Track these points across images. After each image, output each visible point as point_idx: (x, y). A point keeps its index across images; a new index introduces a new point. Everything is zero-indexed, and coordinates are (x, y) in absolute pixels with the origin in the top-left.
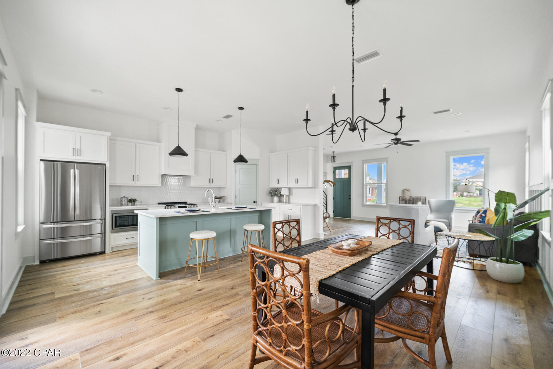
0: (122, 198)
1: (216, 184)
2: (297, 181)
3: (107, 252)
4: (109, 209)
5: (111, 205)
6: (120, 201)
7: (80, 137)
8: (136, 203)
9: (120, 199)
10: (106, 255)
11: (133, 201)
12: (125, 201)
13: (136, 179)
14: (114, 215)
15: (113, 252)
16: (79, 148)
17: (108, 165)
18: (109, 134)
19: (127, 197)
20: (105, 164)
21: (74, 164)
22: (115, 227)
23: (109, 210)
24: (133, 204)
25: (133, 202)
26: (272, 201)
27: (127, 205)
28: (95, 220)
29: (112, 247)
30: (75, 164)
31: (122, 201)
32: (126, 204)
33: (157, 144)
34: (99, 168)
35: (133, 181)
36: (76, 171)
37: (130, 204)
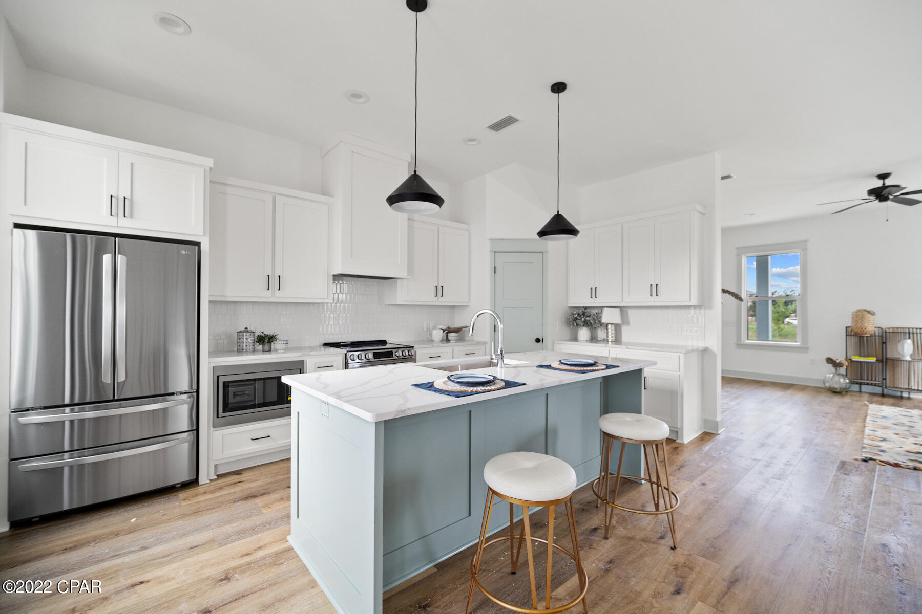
0: (240, 332)
1: (448, 299)
2: (654, 290)
3: (203, 479)
4: (209, 363)
5: (214, 353)
6: (236, 339)
7: (132, 164)
8: (276, 345)
9: (236, 334)
10: (200, 489)
11: (266, 341)
12: (248, 340)
13: (274, 283)
14: (222, 379)
15: (220, 476)
16: (128, 196)
17: (205, 247)
18: (209, 162)
19: (253, 329)
20: (198, 244)
21: (113, 238)
22: (224, 411)
23: (209, 368)
24: (267, 347)
25: (269, 342)
26: (575, 339)
27: (254, 351)
28: (173, 394)
29: (216, 466)
30: (117, 239)
31: (241, 340)
32: (251, 347)
33: (323, 198)
34: (183, 252)
35: (268, 289)
36: (120, 259)
37: (260, 347)
